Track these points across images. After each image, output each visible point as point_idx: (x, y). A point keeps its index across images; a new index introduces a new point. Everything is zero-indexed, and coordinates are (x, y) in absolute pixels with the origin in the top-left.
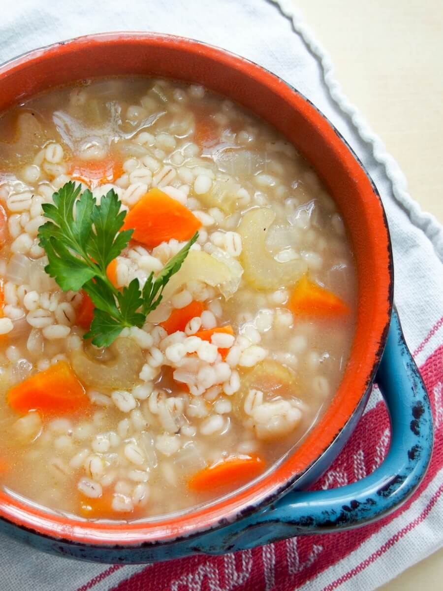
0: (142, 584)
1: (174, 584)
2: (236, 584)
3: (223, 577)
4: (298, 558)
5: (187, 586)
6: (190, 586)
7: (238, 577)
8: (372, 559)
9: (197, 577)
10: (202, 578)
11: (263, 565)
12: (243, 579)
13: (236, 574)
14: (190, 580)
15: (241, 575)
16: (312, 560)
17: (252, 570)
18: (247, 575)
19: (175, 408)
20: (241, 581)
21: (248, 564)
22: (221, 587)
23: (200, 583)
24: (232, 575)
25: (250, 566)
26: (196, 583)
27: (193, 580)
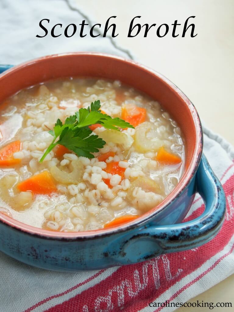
0: (93, 291)
1: (110, 291)
2: (141, 290)
3: (134, 286)
4: (171, 275)
5: (117, 292)
6: (118, 292)
7: (142, 286)
8: (209, 270)
9: (121, 287)
10: (124, 287)
11: (154, 280)
12: (144, 287)
13: (140, 285)
14: (118, 289)
15: (143, 285)
16: (178, 275)
17: (148, 282)
18: (146, 285)
19: (96, 195)
20: (143, 288)
21: (146, 280)
22: (133, 291)
23: (123, 290)
24: (139, 285)
25: (147, 280)
26: (121, 290)
27: (120, 288)
